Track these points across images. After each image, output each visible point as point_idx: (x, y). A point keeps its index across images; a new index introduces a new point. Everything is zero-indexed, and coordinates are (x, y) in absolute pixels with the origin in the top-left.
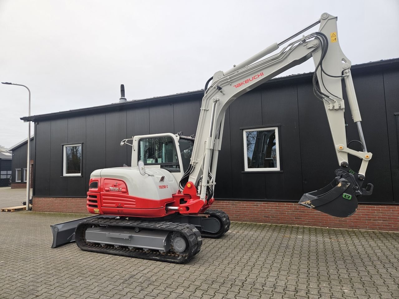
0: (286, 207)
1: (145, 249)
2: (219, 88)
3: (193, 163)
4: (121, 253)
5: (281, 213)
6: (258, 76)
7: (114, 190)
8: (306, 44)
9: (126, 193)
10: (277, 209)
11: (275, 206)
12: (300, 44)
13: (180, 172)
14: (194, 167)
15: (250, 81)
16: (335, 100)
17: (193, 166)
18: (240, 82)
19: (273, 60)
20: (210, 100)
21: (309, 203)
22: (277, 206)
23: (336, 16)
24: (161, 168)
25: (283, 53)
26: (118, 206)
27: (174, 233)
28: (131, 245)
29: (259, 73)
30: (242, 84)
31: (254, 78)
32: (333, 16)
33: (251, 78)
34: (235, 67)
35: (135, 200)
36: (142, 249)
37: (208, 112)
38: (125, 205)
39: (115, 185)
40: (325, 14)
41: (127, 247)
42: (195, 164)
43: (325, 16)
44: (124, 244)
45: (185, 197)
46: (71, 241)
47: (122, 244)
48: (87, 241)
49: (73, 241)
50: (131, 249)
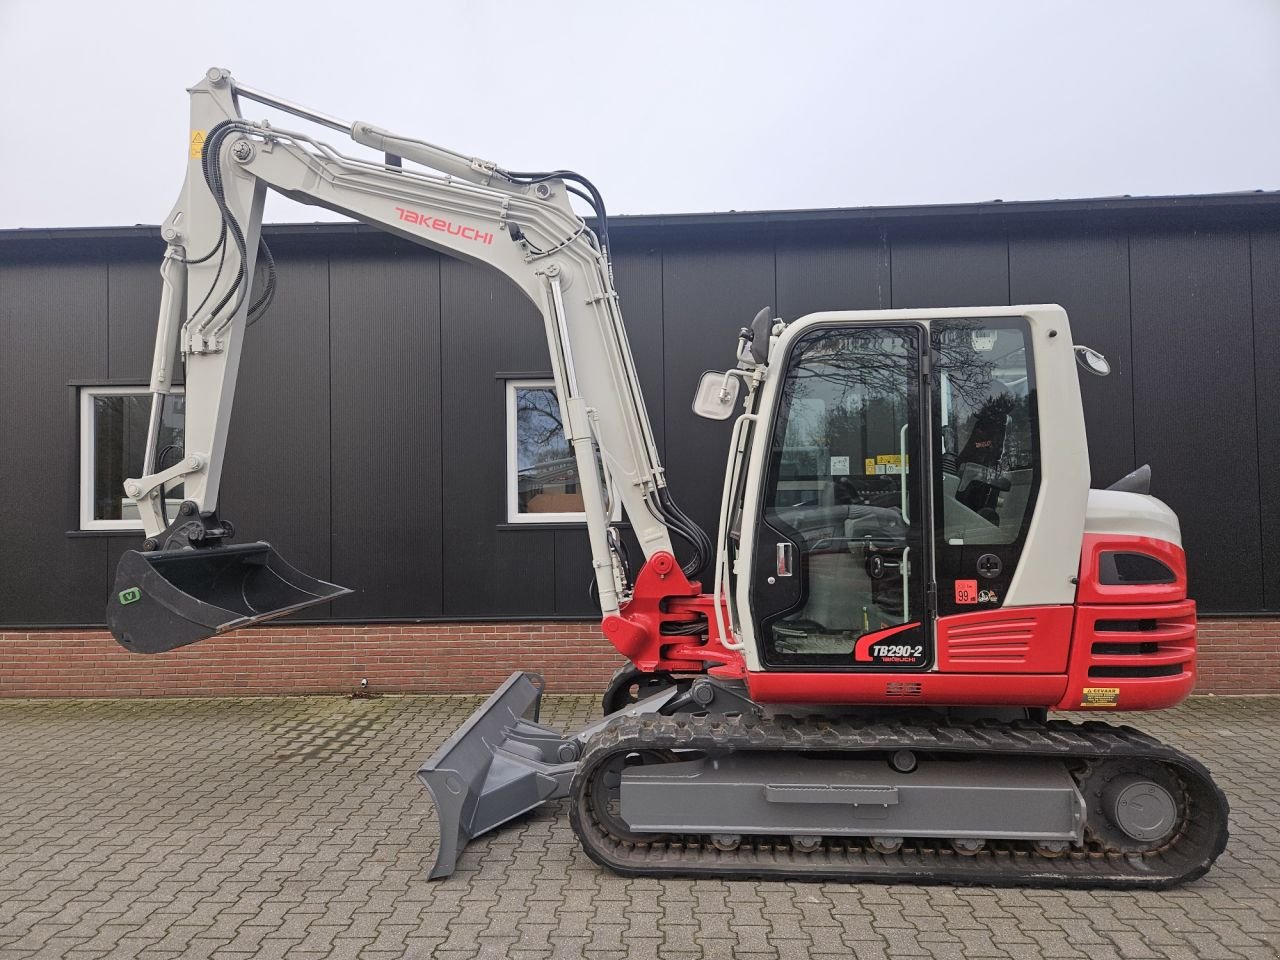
1: (966, 839)
28: (890, 832)
36: (945, 842)
44: (849, 827)
46: (476, 835)
47: (842, 830)
48: (633, 827)
49: (479, 833)
50: (885, 849)
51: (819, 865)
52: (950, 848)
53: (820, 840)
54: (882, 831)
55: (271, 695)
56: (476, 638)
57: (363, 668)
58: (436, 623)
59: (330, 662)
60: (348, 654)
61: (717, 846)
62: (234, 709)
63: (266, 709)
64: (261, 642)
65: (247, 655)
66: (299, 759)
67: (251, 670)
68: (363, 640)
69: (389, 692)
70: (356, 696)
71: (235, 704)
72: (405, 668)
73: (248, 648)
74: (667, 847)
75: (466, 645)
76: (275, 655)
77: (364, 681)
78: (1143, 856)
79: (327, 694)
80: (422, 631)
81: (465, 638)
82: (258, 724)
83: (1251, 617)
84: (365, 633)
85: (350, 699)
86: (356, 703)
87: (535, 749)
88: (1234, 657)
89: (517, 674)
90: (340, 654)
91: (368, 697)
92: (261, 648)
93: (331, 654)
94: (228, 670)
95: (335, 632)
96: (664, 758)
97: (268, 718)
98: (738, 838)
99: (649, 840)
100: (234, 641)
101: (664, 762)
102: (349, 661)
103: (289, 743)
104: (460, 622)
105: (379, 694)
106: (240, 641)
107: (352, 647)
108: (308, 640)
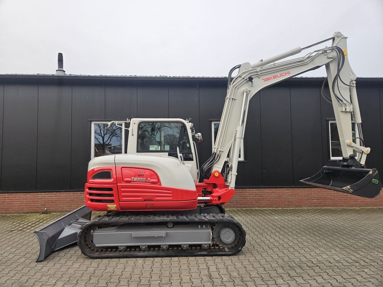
0: (248, 192)
1: (184, 245)
2: (251, 79)
3: (219, 152)
4: (154, 253)
5: (244, 198)
6: (286, 74)
7: (139, 180)
8: (327, 54)
9: (158, 184)
10: (240, 195)
11: (239, 192)
12: (322, 53)
13: (193, 160)
14: (220, 156)
15: (278, 77)
16: (347, 104)
17: (219, 154)
18: (268, 76)
19: (299, 62)
20: (238, 90)
21: (349, 188)
22: (241, 192)
23: (346, 37)
24: (168, 156)
25: (308, 57)
26: (145, 200)
27: (216, 224)
28: (164, 244)
29: (286, 71)
30: (270, 78)
31: (281, 75)
32: (344, 36)
33: (278, 74)
34: (262, 62)
35: (171, 192)
36: (180, 246)
37: (235, 101)
38: (156, 198)
39: (139, 175)
40: (339, 32)
41: (159, 246)
42: (221, 152)
43: (339, 34)
44: (155, 243)
45: (208, 187)
46: (55, 250)
47: (153, 244)
48: (96, 245)
49: (57, 249)
50: (164, 248)
51: (146, 253)
52: (181, 247)
53: (146, 246)
54: (163, 243)
55: (17, 213)
56: (80, 196)
57: (45, 205)
58: (68, 191)
59: (35, 203)
60: (41, 201)
61: (120, 249)
62: (3, 218)
63: (13, 217)
64: (14, 197)
65: (9, 202)
66: (16, 231)
67: (10, 206)
68: (46, 197)
69: (53, 212)
70: (43, 213)
71: (4, 216)
72: (59, 205)
73: (9, 199)
74: (107, 251)
75: (77, 198)
76: (18, 201)
77: (46, 209)
78: (228, 248)
79: (34, 213)
80: (64, 194)
81: (77, 196)
82: (9, 222)
83: (290, 188)
84: (46, 194)
85: (41, 214)
86: (42, 215)
87: (80, 226)
88: (286, 198)
89: (85, 205)
90: (38, 201)
91: (47, 213)
92: (13, 199)
93: (36, 201)
94: (3, 206)
95: (37, 195)
96: (107, 226)
97: (13, 220)
98: (125, 247)
99: (102, 249)
100: (5, 197)
101: (106, 227)
102: (41, 203)
103: (15, 227)
104: (76, 191)
105: (50, 212)
106: (7, 197)
107: (42, 199)
108: (28, 197)
